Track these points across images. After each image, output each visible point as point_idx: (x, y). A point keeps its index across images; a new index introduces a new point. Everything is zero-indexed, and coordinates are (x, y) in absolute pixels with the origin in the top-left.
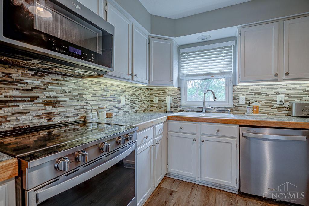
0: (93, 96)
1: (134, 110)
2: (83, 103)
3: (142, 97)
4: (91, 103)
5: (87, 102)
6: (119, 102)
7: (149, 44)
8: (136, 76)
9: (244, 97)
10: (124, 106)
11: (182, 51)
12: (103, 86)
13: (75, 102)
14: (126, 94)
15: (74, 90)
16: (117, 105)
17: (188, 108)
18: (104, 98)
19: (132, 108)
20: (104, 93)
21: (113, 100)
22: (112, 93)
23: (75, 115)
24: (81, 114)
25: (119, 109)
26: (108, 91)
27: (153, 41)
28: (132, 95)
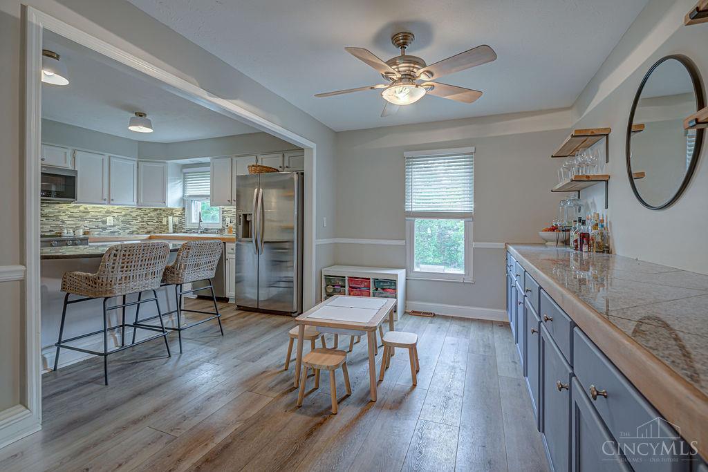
0: (70, 217)
1: (128, 231)
2: (59, 223)
3: (142, 218)
4: (68, 223)
5: (63, 222)
6: (104, 222)
7: (138, 167)
8: (112, 200)
9: (229, 218)
10: (110, 226)
11: (185, 170)
12: (81, 209)
13: (51, 221)
14: (115, 215)
15: (50, 213)
16: (101, 225)
17: (191, 230)
18: (82, 219)
19: (124, 229)
20: (84, 214)
21: (94, 220)
22: (93, 214)
23: (50, 231)
24: (57, 231)
25: (104, 229)
26: (89, 212)
27: (142, 165)
28: (125, 215)
